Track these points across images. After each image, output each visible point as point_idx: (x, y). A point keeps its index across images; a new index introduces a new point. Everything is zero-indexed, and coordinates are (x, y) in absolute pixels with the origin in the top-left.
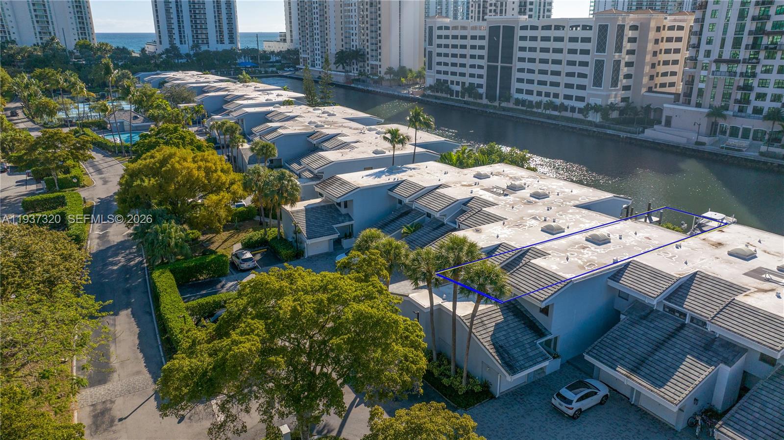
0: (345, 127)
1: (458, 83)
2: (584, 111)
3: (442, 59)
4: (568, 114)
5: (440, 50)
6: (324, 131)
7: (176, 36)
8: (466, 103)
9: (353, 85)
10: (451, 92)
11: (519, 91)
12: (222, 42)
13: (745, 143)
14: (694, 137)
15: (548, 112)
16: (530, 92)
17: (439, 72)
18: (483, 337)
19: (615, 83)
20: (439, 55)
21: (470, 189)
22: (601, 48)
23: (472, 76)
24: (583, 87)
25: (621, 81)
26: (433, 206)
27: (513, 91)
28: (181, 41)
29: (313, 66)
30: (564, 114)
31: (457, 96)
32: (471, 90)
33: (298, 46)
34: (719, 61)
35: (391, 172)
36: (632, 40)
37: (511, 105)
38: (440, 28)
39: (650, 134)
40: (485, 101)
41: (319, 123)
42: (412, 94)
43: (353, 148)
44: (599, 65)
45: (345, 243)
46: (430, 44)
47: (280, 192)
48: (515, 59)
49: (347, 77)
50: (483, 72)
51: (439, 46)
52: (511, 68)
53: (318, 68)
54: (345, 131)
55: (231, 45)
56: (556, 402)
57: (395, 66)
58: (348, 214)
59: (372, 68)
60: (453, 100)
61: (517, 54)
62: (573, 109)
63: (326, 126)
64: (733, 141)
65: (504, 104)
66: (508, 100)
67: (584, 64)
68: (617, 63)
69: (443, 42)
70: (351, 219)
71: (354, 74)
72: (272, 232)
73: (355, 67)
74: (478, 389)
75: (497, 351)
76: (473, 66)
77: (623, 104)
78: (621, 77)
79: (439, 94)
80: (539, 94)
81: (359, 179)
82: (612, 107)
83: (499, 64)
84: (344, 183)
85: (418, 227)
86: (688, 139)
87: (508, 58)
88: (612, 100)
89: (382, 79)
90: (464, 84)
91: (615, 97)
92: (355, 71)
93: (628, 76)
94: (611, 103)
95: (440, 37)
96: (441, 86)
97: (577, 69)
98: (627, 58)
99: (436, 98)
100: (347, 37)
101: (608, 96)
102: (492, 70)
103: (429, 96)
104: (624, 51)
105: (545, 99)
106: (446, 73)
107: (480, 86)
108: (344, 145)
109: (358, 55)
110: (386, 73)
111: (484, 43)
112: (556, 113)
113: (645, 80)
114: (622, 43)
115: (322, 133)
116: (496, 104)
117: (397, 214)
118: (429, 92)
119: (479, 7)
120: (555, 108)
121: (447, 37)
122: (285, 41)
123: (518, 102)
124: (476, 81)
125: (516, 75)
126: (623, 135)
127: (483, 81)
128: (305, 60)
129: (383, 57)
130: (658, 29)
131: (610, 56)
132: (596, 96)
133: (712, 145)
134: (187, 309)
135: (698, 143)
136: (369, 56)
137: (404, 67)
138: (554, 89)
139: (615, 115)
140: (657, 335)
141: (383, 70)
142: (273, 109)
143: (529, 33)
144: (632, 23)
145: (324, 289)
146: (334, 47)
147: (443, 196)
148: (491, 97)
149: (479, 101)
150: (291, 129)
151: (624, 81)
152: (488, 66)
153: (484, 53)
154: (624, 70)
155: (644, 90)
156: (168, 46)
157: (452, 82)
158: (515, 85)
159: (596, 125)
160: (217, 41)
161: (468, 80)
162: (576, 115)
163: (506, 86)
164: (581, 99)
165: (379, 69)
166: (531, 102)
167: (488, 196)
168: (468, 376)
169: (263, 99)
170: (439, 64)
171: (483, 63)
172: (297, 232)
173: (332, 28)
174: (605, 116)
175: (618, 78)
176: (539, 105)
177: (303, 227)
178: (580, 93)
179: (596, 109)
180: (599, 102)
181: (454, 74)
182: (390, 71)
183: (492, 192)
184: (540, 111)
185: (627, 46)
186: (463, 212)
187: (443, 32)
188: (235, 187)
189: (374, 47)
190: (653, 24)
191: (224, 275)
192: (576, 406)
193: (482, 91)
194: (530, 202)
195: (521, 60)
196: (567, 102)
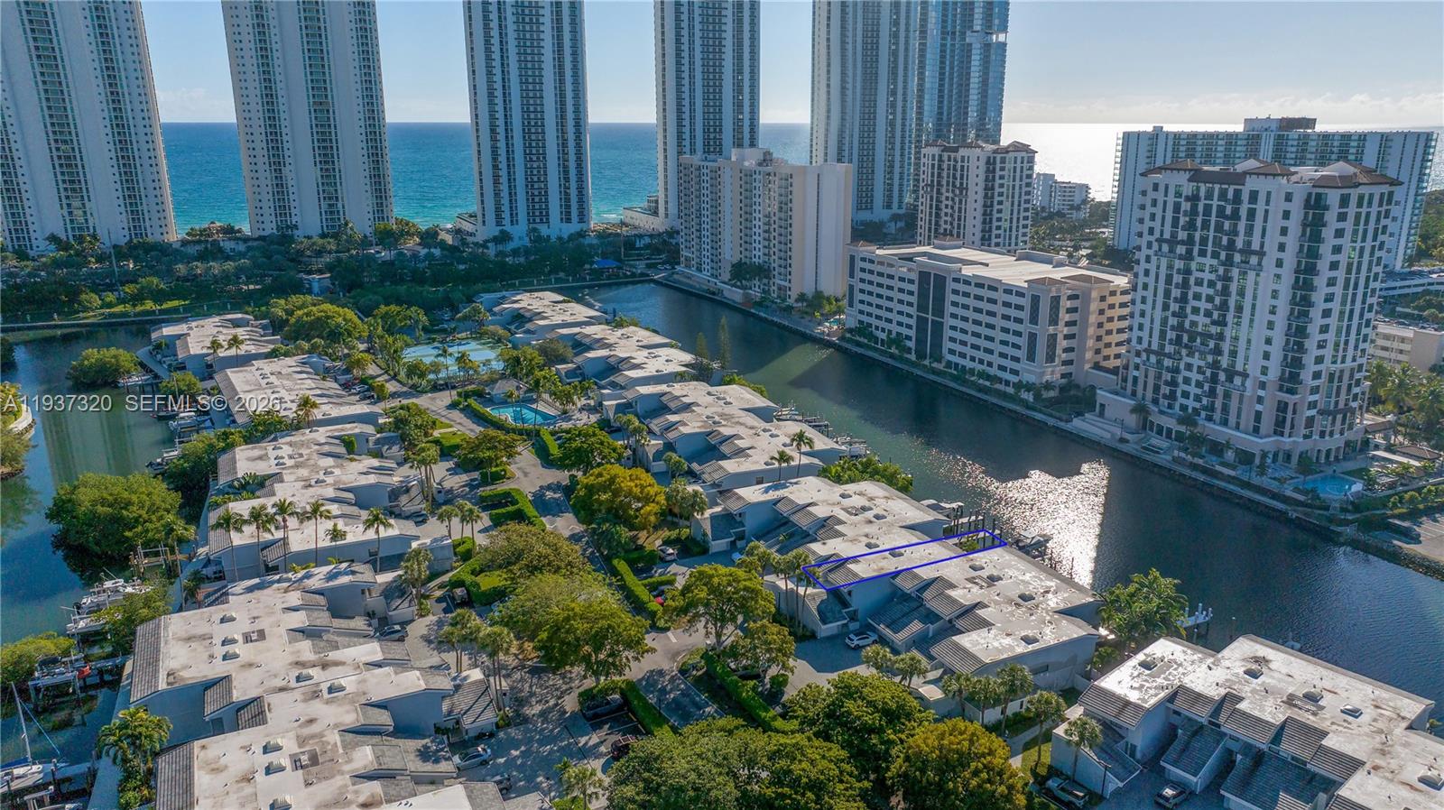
0: (741, 424)
1: (883, 330)
2: (1018, 386)
3: (866, 297)
4: (1001, 387)
5: (862, 286)
6: (722, 430)
7: (506, 215)
8: (892, 356)
9: (753, 311)
10: (876, 339)
11: (952, 352)
12: (569, 220)
13: (1164, 444)
14: (1118, 432)
15: (981, 381)
16: (963, 356)
17: (861, 312)
18: (813, 607)
19: (1051, 358)
20: (862, 291)
21: (830, 508)
22: (1034, 319)
23: (900, 324)
24: (1017, 360)
25: (1060, 356)
26: (802, 521)
27: (945, 351)
28: (512, 221)
29: (699, 270)
30: (997, 386)
31: (883, 345)
32: (898, 341)
33: (677, 224)
34: (1149, 351)
35: (776, 488)
36: (1069, 311)
37: (941, 366)
38: (863, 259)
39: (1078, 424)
40: (913, 357)
41: (717, 419)
42: (828, 335)
43: (749, 456)
44: (1033, 338)
45: (740, 544)
46: (852, 275)
47: (693, 506)
48: (947, 314)
49: (746, 296)
50: (913, 322)
51: (862, 281)
52: (942, 323)
53: (705, 275)
54: (741, 431)
55: (581, 225)
56: (847, 640)
57: (809, 291)
58: (741, 522)
59: (780, 289)
60: (876, 350)
61: (949, 309)
62: (1007, 383)
63: (723, 423)
64: (1156, 441)
65: (935, 365)
66: (939, 361)
67: (1018, 334)
68: (1053, 337)
69: (867, 276)
70: (744, 526)
71: (756, 293)
72: (685, 532)
73: (757, 283)
74: (808, 634)
75: (819, 613)
76: (900, 313)
77: (1064, 381)
78: (1059, 351)
79: (862, 339)
80: (973, 359)
81: (752, 494)
82: (1048, 386)
83: (930, 317)
84: (740, 498)
85: (791, 535)
86: (1113, 435)
87: (939, 311)
88: (1048, 377)
89: (790, 308)
90: (890, 332)
91: (1053, 373)
92: (757, 289)
93: (1068, 350)
94: (1047, 381)
95: (863, 270)
96: (863, 329)
97: (1011, 338)
98: (1066, 330)
99: (858, 344)
100: (746, 242)
101: (1043, 374)
102: (922, 322)
103: (849, 341)
104: (1061, 323)
105: (980, 367)
106: (869, 315)
107: (908, 338)
108: (740, 452)
109: (763, 271)
110: (797, 301)
111: (914, 288)
112: (988, 383)
113: (1089, 355)
114: (1057, 316)
115: (719, 433)
116: (926, 362)
117: (777, 524)
118: (848, 335)
119: (931, 200)
120: (988, 377)
121: (871, 272)
122: (655, 213)
123: (949, 364)
124: (905, 331)
125: (947, 333)
126: (1051, 421)
127: (912, 333)
128: (687, 259)
129: (793, 277)
130: (1103, 299)
131: (1044, 329)
132: (1031, 373)
133: (1136, 443)
134: (645, 586)
135: (1122, 440)
136: (776, 273)
137: (821, 292)
138: (987, 357)
139: (1052, 394)
140: (906, 610)
141: (794, 294)
142: (668, 390)
143: (961, 287)
144: (1070, 292)
145: (731, 575)
146: (731, 252)
147: (811, 514)
148: (921, 355)
149: (908, 356)
150: (691, 425)
151: (1064, 355)
152: (918, 316)
153: (913, 299)
154: (1062, 343)
155: (1087, 366)
156: (496, 231)
157: (877, 328)
158: (947, 345)
159: (1028, 407)
160: (562, 219)
161: (895, 329)
162: (1010, 390)
163: (937, 344)
164: (1015, 372)
165: (788, 293)
166: (964, 367)
167: (843, 515)
168: (804, 626)
169: (651, 368)
170: (862, 302)
171: (912, 311)
172: (705, 535)
173: (728, 217)
174: (1037, 396)
175: (1054, 353)
176: (972, 371)
177: (709, 532)
178: (1015, 365)
179: (1029, 387)
180: (1032, 378)
181: (878, 317)
182: (802, 298)
183: (848, 512)
184: (972, 379)
185: (1064, 317)
186: (824, 526)
187: (867, 266)
188: (658, 499)
189: (782, 262)
190: (1094, 294)
191: (655, 564)
192: (856, 642)
193: (912, 344)
194: (871, 522)
195: (954, 316)
196: (1001, 374)
